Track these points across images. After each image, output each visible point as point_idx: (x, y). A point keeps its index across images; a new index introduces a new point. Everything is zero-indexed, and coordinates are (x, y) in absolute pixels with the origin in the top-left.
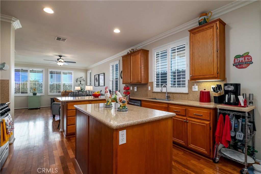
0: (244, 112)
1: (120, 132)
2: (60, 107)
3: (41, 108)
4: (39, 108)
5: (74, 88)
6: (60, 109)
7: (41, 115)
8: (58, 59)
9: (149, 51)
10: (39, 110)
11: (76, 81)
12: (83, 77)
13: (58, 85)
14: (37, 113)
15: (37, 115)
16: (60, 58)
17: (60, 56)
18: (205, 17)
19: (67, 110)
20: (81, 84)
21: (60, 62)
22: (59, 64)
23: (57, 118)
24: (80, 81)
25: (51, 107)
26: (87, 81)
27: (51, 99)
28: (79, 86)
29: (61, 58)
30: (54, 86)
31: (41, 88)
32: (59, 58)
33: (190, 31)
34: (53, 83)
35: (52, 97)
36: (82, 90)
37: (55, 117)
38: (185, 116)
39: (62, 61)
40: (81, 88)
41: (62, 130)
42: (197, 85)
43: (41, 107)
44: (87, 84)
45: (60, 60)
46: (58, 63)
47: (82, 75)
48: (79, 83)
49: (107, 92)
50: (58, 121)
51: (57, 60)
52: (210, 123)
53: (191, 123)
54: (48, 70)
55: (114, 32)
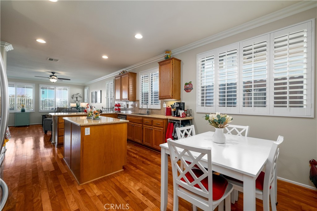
0: (179, 121)
1: (86, 129)
2: (52, 122)
3: (30, 126)
4: (29, 126)
5: (69, 105)
6: (52, 124)
7: (31, 131)
8: (51, 76)
9: (136, 74)
10: (28, 127)
11: (72, 98)
12: (80, 94)
13: (51, 101)
14: (26, 130)
15: (27, 132)
16: (53, 76)
17: (53, 73)
18: (168, 54)
19: (58, 123)
20: (77, 100)
21: (52, 78)
22: (52, 80)
23: (49, 133)
24: (77, 98)
25: (43, 124)
26: (84, 98)
27: (43, 116)
28: (75, 102)
29: (54, 74)
30: (46, 102)
31: (29, 104)
32: (52, 74)
33: (159, 63)
34: (45, 99)
35: (44, 114)
36: (79, 107)
37: (47, 133)
38: (151, 125)
39: (56, 78)
40: (77, 104)
41: (54, 142)
42: (165, 103)
43: (30, 124)
44: (84, 101)
45: (52, 77)
46: (50, 79)
47: (79, 91)
48: (75, 99)
49: (88, 107)
50: (50, 136)
51: (49, 77)
52: (163, 129)
53: (155, 130)
54: (40, 85)
55: (102, 58)
